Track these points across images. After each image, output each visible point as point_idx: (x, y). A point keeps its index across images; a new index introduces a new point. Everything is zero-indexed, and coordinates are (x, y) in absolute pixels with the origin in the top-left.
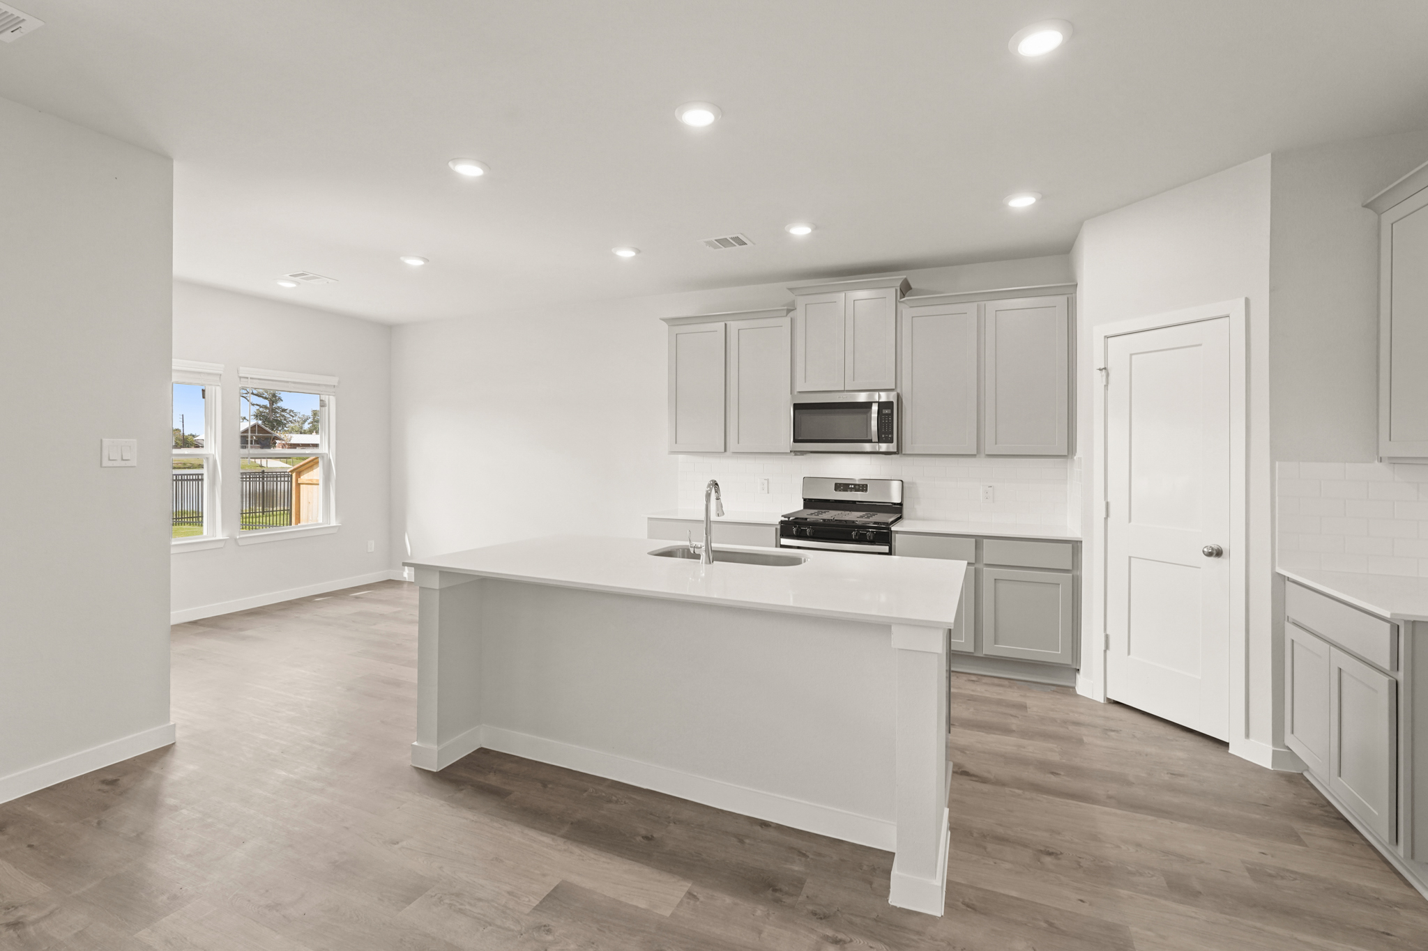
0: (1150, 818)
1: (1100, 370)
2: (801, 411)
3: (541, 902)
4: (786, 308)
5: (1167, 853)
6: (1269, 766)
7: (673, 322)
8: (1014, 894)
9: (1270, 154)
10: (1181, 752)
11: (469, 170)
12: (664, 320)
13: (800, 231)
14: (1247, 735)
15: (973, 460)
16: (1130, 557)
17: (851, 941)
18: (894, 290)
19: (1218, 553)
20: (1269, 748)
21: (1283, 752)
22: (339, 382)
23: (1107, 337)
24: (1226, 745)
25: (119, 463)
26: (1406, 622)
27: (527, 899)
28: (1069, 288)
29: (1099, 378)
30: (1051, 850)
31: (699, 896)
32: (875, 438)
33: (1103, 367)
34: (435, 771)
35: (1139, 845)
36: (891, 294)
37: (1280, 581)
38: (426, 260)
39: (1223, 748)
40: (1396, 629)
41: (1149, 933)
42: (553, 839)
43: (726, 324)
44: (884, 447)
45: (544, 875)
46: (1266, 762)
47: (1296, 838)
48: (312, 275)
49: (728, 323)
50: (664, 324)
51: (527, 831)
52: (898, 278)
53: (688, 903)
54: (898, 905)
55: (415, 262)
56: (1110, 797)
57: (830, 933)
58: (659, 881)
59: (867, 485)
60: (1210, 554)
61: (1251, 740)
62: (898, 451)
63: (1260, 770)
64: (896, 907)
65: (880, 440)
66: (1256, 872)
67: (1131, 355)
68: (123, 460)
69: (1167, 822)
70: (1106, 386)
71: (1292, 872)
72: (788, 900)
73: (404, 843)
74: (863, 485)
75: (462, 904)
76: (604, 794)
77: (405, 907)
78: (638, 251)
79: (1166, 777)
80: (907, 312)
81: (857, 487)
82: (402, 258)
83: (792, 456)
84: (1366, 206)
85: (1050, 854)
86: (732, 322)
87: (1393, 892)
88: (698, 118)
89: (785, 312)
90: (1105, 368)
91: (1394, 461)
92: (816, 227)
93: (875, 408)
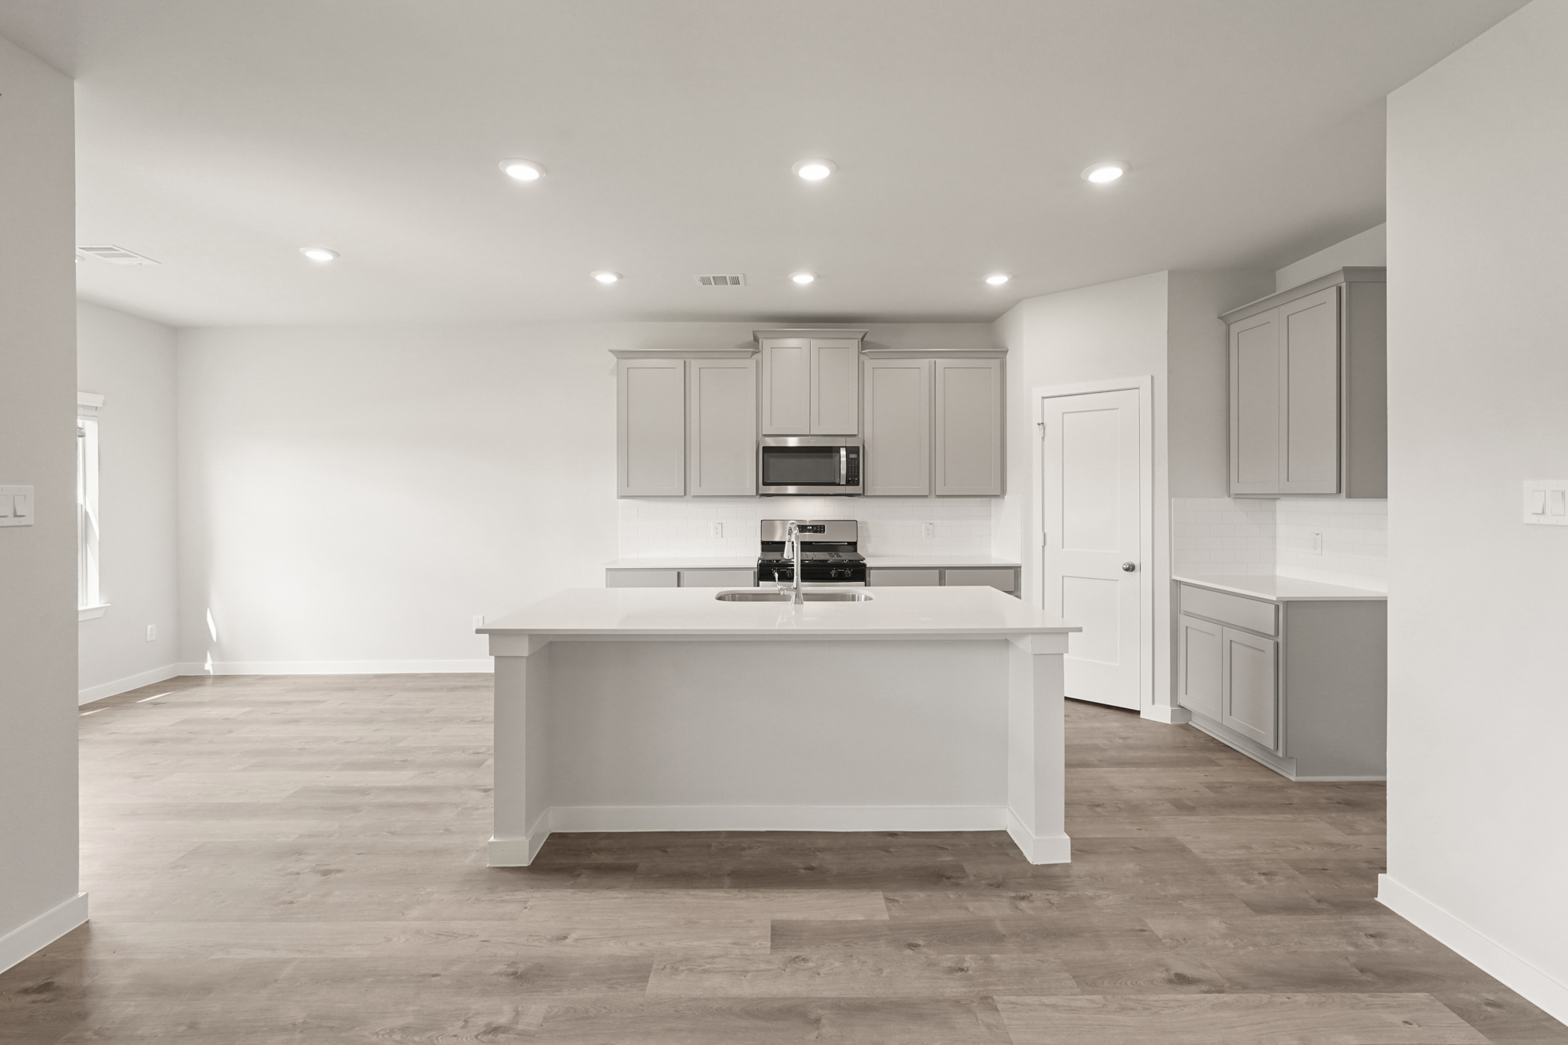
0: (1134, 769)
1: (1039, 424)
2: (770, 454)
3: (771, 942)
4: (752, 350)
5: (1160, 788)
6: (1169, 722)
7: (622, 355)
8: (1099, 836)
9: (1166, 272)
10: (1114, 722)
11: (523, 173)
12: (612, 351)
13: (803, 279)
14: (1153, 703)
15: (925, 500)
16: (1063, 577)
17: (1031, 895)
18: (857, 341)
19: (1130, 568)
20: (1168, 709)
21: (1180, 710)
22: (104, 403)
23: (1044, 398)
24: (1138, 712)
25: (11, 521)
26: (1284, 602)
27: (757, 944)
28: (999, 353)
29: (1037, 431)
30: (1096, 803)
31: (897, 898)
32: (843, 482)
33: (1040, 422)
34: (527, 865)
35: (1141, 787)
36: (854, 344)
37: (1176, 584)
38: (336, 254)
39: (1136, 716)
40: (1277, 607)
41: (1189, 837)
42: (725, 892)
43: (685, 362)
44: (850, 489)
45: (750, 921)
46: (1167, 720)
47: (1212, 763)
48: (123, 252)
49: (688, 361)
50: (611, 354)
51: (692, 892)
52: (859, 330)
53: (894, 906)
54: (1039, 863)
55: (319, 256)
56: (1100, 761)
57: (1014, 894)
58: (854, 897)
59: (824, 526)
60: (1127, 570)
61: (1156, 705)
62: (862, 495)
63: (1165, 725)
64: (1037, 865)
65: (848, 483)
66: (1210, 787)
67: (1063, 413)
68: (16, 516)
69: (1144, 769)
70: (1043, 438)
71: (1229, 783)
72: (964, 882)
73: (574, 935)
74: (820, 526)
75: (700, 966)
76: (731, 845)
77: (646, 986)
78: (620, 276)
79: (1121, 741)
80: (869, 364)
81: (815, 528)
82: (302, 249)
83: (758, 499)
84: (1219, 318)
85: (1098, 806)
86: (692, 361)
87: (1276, 781)
88: (814, 172)
89: (750, 354)
90: (1043, 424)
91: (1239, 496)
92: (818, 277)
93: (843, 452)
